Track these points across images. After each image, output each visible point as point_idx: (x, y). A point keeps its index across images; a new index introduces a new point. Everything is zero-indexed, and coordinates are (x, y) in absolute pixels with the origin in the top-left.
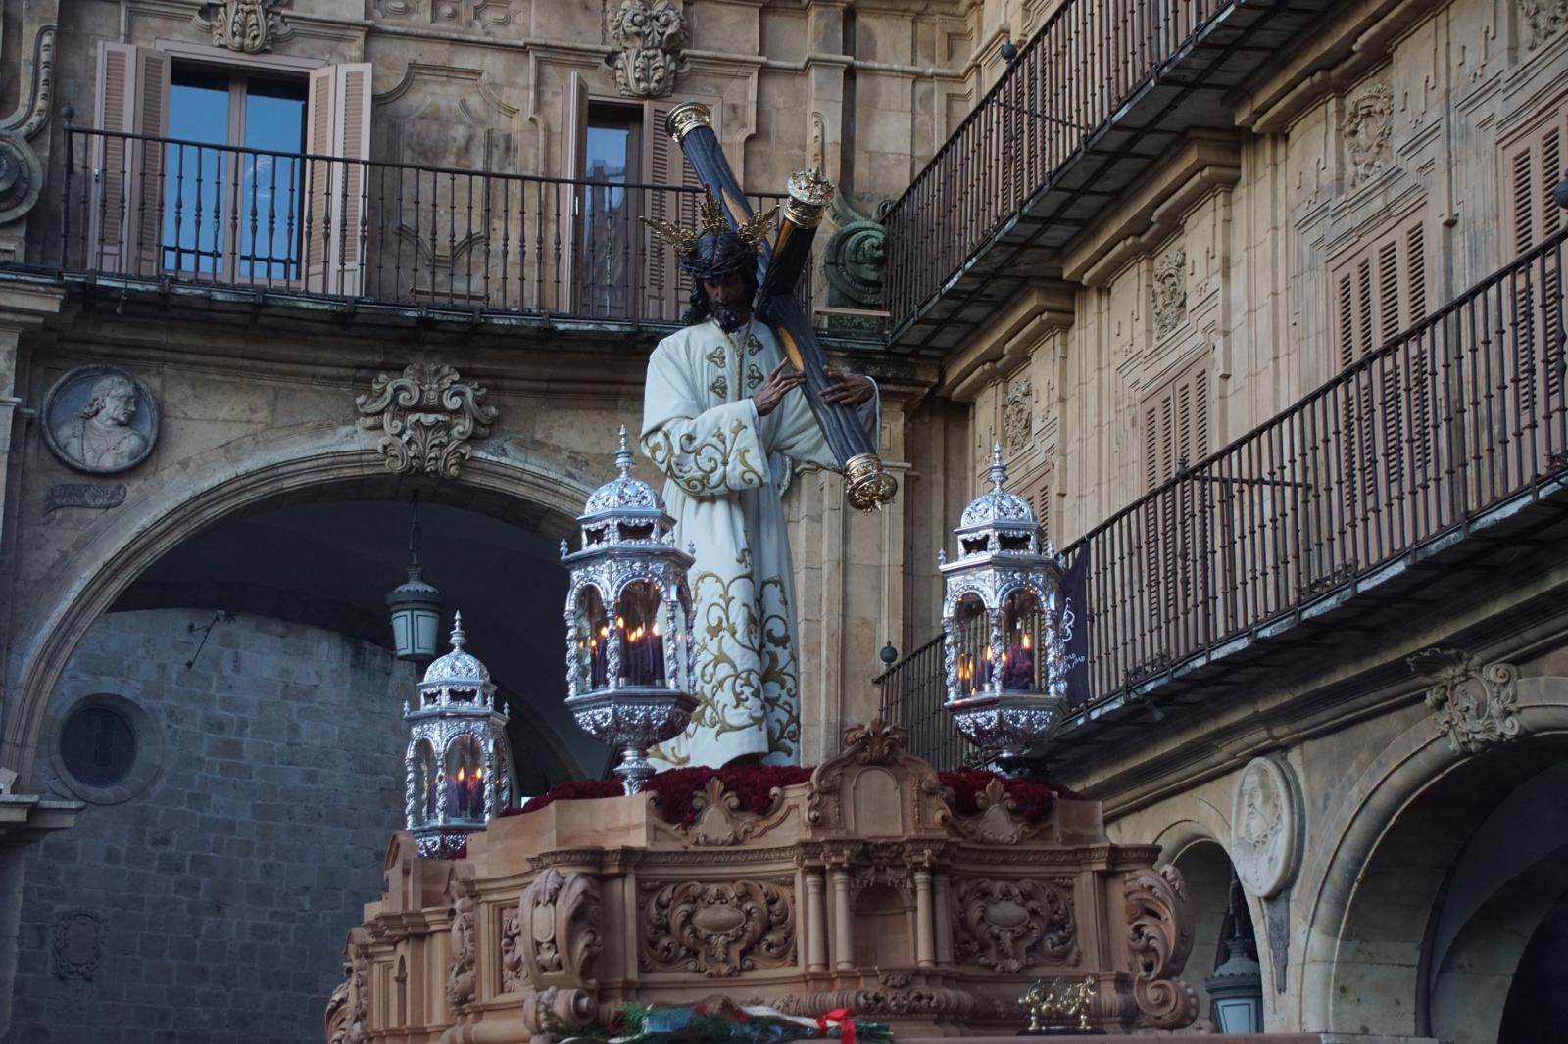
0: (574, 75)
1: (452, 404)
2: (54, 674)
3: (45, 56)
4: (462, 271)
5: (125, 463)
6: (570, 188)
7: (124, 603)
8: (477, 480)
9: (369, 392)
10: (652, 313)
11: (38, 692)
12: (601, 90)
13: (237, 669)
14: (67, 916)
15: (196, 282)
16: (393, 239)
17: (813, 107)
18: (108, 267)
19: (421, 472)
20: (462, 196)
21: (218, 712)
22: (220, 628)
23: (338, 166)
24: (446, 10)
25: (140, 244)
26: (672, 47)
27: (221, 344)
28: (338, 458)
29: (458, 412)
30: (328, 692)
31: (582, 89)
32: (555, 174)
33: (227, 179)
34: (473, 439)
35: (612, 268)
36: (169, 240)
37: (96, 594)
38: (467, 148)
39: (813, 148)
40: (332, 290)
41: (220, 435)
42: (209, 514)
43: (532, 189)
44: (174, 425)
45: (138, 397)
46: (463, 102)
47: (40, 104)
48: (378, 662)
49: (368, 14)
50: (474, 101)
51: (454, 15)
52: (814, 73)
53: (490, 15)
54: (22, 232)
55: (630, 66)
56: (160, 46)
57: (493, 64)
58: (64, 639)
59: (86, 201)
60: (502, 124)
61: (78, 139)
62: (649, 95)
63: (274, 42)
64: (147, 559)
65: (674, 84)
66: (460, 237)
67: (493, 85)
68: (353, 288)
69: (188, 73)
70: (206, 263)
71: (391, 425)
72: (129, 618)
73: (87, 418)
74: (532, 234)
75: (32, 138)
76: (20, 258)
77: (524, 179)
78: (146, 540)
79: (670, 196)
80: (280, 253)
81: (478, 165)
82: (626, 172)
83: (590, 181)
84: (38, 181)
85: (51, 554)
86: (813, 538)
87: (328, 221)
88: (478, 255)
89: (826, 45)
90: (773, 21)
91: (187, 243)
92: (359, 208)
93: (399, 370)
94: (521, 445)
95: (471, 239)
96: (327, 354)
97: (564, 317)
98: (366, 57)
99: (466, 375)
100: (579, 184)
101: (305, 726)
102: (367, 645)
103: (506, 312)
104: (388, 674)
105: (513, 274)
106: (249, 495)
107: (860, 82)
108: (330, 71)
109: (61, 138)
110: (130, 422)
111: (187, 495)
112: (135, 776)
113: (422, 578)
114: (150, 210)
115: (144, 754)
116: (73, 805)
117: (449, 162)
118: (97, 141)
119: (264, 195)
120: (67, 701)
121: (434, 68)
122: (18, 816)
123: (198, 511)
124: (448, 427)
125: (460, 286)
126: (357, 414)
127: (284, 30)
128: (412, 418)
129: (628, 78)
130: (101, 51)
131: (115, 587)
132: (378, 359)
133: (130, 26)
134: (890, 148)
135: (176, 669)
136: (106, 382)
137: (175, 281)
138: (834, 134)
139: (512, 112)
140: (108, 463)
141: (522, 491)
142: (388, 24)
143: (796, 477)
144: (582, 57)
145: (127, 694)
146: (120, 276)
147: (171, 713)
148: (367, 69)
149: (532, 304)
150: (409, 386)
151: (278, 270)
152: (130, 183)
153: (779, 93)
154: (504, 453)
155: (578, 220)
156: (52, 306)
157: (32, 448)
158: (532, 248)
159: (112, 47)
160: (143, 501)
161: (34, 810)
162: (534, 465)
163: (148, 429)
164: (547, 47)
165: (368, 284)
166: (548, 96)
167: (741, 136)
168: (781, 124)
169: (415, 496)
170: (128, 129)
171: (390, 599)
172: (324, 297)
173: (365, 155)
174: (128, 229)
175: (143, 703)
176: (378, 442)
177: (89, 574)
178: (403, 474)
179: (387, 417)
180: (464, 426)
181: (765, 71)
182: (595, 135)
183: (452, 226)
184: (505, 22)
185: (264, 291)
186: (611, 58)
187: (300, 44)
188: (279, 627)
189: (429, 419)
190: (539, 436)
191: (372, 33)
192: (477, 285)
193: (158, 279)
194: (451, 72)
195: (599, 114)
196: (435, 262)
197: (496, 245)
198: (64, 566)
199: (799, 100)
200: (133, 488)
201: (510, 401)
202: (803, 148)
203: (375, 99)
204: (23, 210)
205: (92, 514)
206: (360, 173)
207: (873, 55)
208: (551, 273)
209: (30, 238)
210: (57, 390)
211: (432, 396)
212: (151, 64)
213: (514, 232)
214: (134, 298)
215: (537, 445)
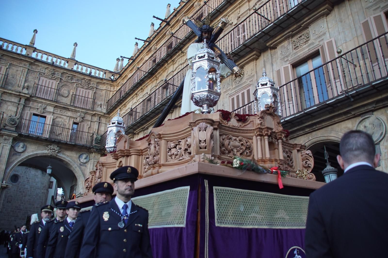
0: (73, 119)
1: (56, 149)
2: (11, 172)
3: (21, 111)
4: (59, 136)
5: (22, 151)
6: (71, 130)
7: (19, 165)
8: (57, 157)
9: (48, 147)
10: (77, 143)
11: (9, 173)
12: (75, 121)
13: (30, 173)
14: (9, 196)
15: (32, 135)
16: (52, 133)
17: (95, 125)
18: (23, 132)
19: (52, 155)
20: (60, 129)
21: (28, 177)
22: (29, 168)
23: (48, 125)
24: (61, 112)
25: (27, 130)
26: (83, 118)
27: (33, 141)
28: (44, 153)
29: (56, 150)
30: (39, 176)
31: (73, 121)
32: (70, 128)
33: (37, 125)
34: (58, 153)
35: (74, 138)
36: (30, 130)
37: (17, 164)
38: (61, 125)
39: (95, 129)
40: (46, 137)
41: (32, 150)
42: (30, 157)
43: (67, 129)
44: (27, 148)
45: (24, 145)
46: (61, 121)
47: (19, 116)
48: (45, 173)
49: (53, 111)
50: (63, 121)
51: (62, 112)
52: (96, 122)
53: (65, 113)
54: (15, 128)
55: (78, 119)
56: (32, 112)
57: (65, 117)
58: (13, 168)
59: (22, 126)
60: (65, 123)
61: (22, 120)
62: (80, 122)
63: (44, 113)
64: (22, 161)
65: (82, 121)
66: (59, 133)
67: (65, 119)
68: (48, 137)
69: (35, 115)
70: (33, 133)
71: (49, 151)
72: (20, 167)
73: (19, 146)
74: (66, 134)
75: (18, 119)
76: (14, 130)
77: (66, 128)
78: (23, 159)
79: (80, 132)
80: (41, 133)
81: (62, 126)
82: (76, 129)
83: (73, 129)
84: (18, 123)
85: (13, 160)
86: (90, 166)
87: (46, 130)
88: (61, 135)
89: (97, 120)
90: (93, 117)
91: (32, 131)
92: (50, 129)
93: (51, 145)
94: (62, 154)
95: (60, 134)
96: (44, 143)
97: (68, 142)
98: (52, 115)
99: (58, 146)
100: (72, 130)
101: (36, 179)
102: (44, 172)
103: (63, 141)
104: (46, 175)
105: (64, 138)
106: (34, 156)
107: (100, 123)
108: (49, 116)
109: (21, 119)
110: (23, 147)
111: (27, 155)
112: (18, 182)
113: (51, 166)
114: (28, 127)
115: (19, 180)
116: (11, 185)
117: (59, 126)
118: (24, 120)
119: (40, 127)
120: (12, 174)
121: (59, 117)
122: (5, 186)
123: (28, 157)
124: (55, 151)
125: (58, 138)
126: (46, 149)
127: (45, 112)
128: (52, 150)
129: (78, 120)
130: (26, 112)
131: (19, 164)
132: (49, 144)
133: (30, 109)
134: (102, 130)
135: (24, 172)
136: (21, 143)
137: (30, 134)
138: (97, 128)
139: (66, 122)
140: (20, 151)
141: (62, 158)
142: (55, 112)
143: (89, 160)
144: (74, 118)
145: (18, 174)
146: (24, 133)
147: (23, 176)
148: (52, 116)
149: (65, 140)
150: (52, 147)
151: (40, 134)
152: (27, 124)
153: (92, 123)
154: (60, 154)
155: (71, 133)
156: (17, 135)
157: (12, 149)
158: (66, 135)
159: (27, 111)
160: (23, 156)
161: (7, 185)
162: (63, 156)
163: (25, 148)
164: (70, 116)
165: (49, 137)
166: (70, 121)
167: (88, 127)
168: (92, 126)
169: (51, 158)
170: (28, 119)
171: (47, 168)
172: (45, 137)
173: (51, 124)
174: (26, 129)
175: (20, 175)
176: (48, 152)
177: (16, 162)
178: (50, 156)
179: (49, 150)
180: (57, 152)
181: (91, 121)
182: (74, 125)
183: (58, 132)
184: (67, 114)
185: (39, 136)
186: (77, 118)
187: (46, 113)
188: (35, 169)
189: (54, 150)
190: (64, 153)
191: (53, 113)
192: (60, 138)
193: (28, 134)
194: (61, 118)
195: (75, 123)
196: (56, 135)
197: (63, 134)
198: (14, 161)
199: (94, 124)
200: (22, 154)
201: (62, 150)
202: (94, 129)
203: (53, 119)
204: (16, 126)
205: (17, 156)
206: (50, 126)
207: (102, 121)
208: (68, 138)
209: (16, 128)
210: (16, 144)
211: (54, 148)
212: (31, 113)
213: (65, 133)
214: (25, 136)
215: (64, 154)
